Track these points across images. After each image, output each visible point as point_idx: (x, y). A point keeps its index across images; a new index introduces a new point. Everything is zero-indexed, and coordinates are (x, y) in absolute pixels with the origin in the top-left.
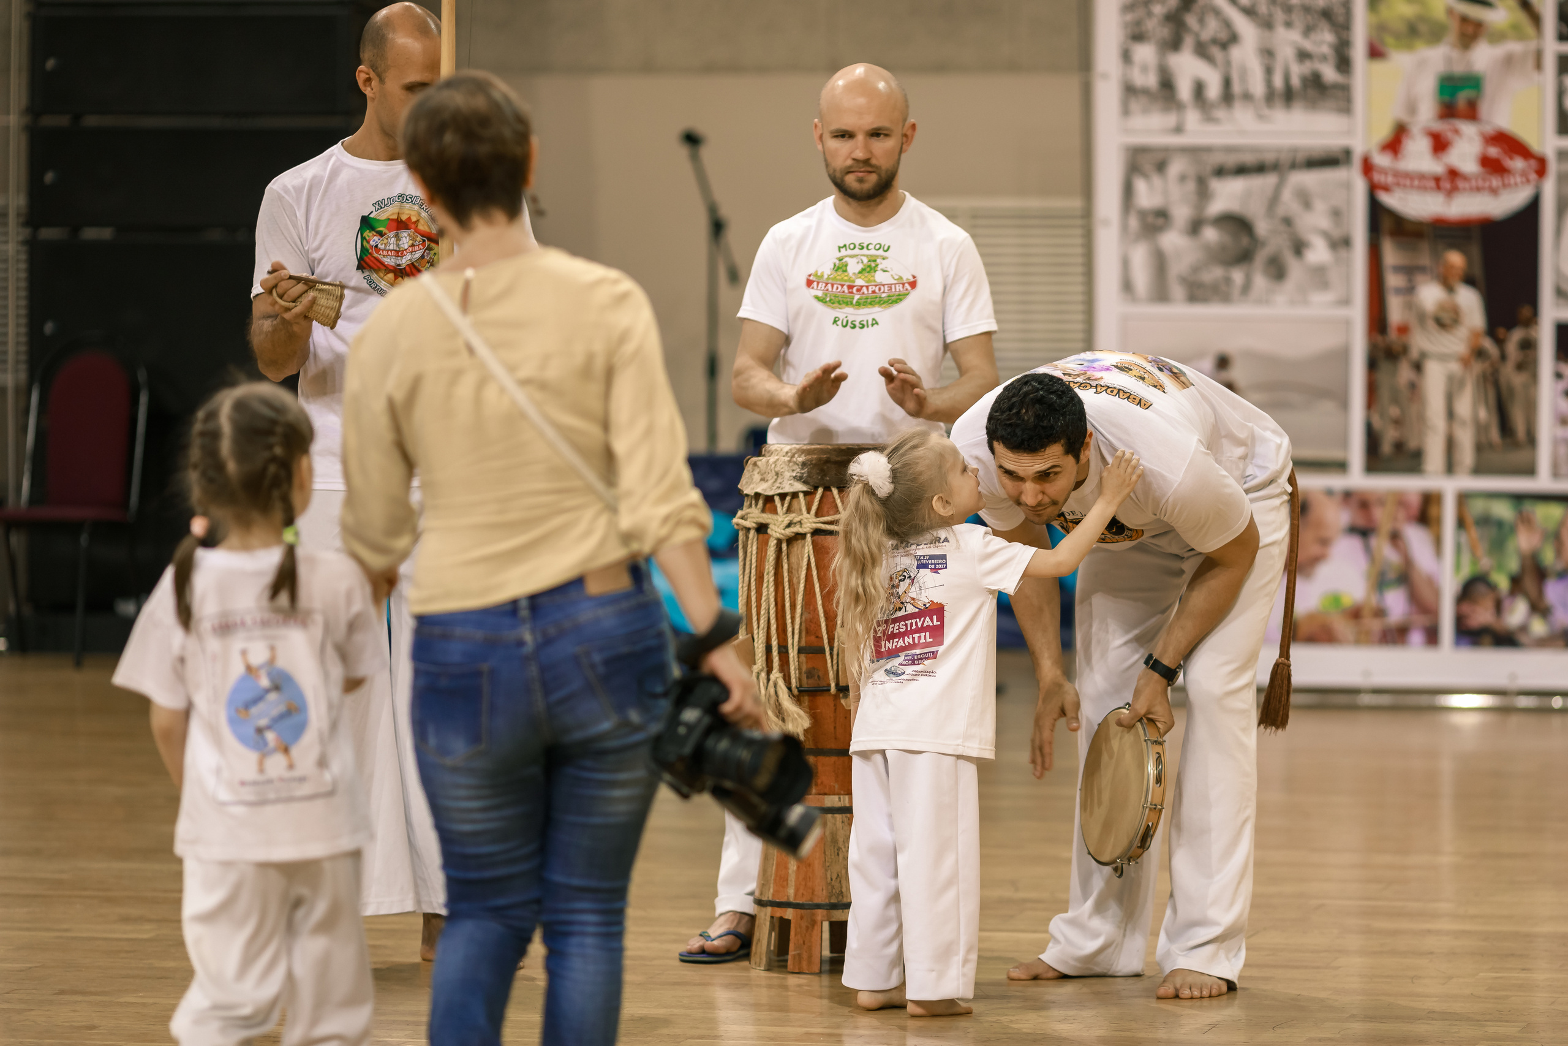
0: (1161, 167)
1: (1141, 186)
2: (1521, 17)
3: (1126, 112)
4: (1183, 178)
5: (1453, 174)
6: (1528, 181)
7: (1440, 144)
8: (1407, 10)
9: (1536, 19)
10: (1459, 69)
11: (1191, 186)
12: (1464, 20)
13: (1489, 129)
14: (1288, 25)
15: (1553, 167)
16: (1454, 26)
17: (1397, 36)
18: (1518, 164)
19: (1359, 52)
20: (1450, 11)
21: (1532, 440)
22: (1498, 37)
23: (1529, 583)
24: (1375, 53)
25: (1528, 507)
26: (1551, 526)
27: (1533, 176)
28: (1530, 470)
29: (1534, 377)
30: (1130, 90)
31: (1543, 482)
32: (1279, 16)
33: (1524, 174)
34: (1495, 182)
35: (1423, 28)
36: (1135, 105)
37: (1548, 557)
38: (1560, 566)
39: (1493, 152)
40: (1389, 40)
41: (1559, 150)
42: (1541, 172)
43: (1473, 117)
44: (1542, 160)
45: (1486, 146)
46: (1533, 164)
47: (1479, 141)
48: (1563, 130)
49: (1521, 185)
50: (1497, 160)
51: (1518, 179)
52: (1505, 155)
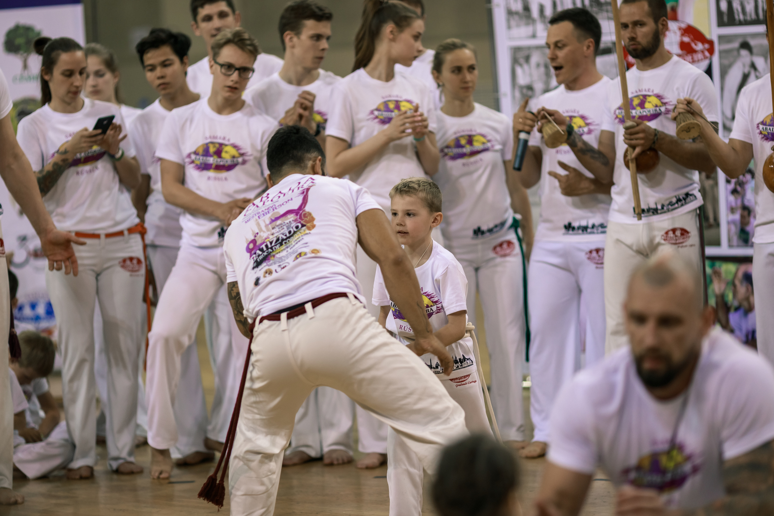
0: (527, 59)
1: (519, 71)
3: (509, 27)
4: (538, 65)
6: (705, 58)
11: (542, 69)
13: (683, 26)
15: (717, 47)
18: (699, 46)
21: (717, 224)
23: (721, 315)
25: (717, 264)
26: (730, 277)
27: (707, 54)
28: (717, 243)
29: (716, 184)
30: (510, 13)
31: (724, 250)
33: (703, 52)
36: (513, 23)
37: (730, 297)
38: (736, 304)
39: (686, 39)
41: (721, 38)
42: (711, 51)
43: (675, 18)
44: (711, 43)
45: (682, 35)
46: (707, 46)
47: (679, 33)
48: (721, 23)
49: (702, 60)
50: (688, 44)
51: (700, 56)
52: (693, 41)
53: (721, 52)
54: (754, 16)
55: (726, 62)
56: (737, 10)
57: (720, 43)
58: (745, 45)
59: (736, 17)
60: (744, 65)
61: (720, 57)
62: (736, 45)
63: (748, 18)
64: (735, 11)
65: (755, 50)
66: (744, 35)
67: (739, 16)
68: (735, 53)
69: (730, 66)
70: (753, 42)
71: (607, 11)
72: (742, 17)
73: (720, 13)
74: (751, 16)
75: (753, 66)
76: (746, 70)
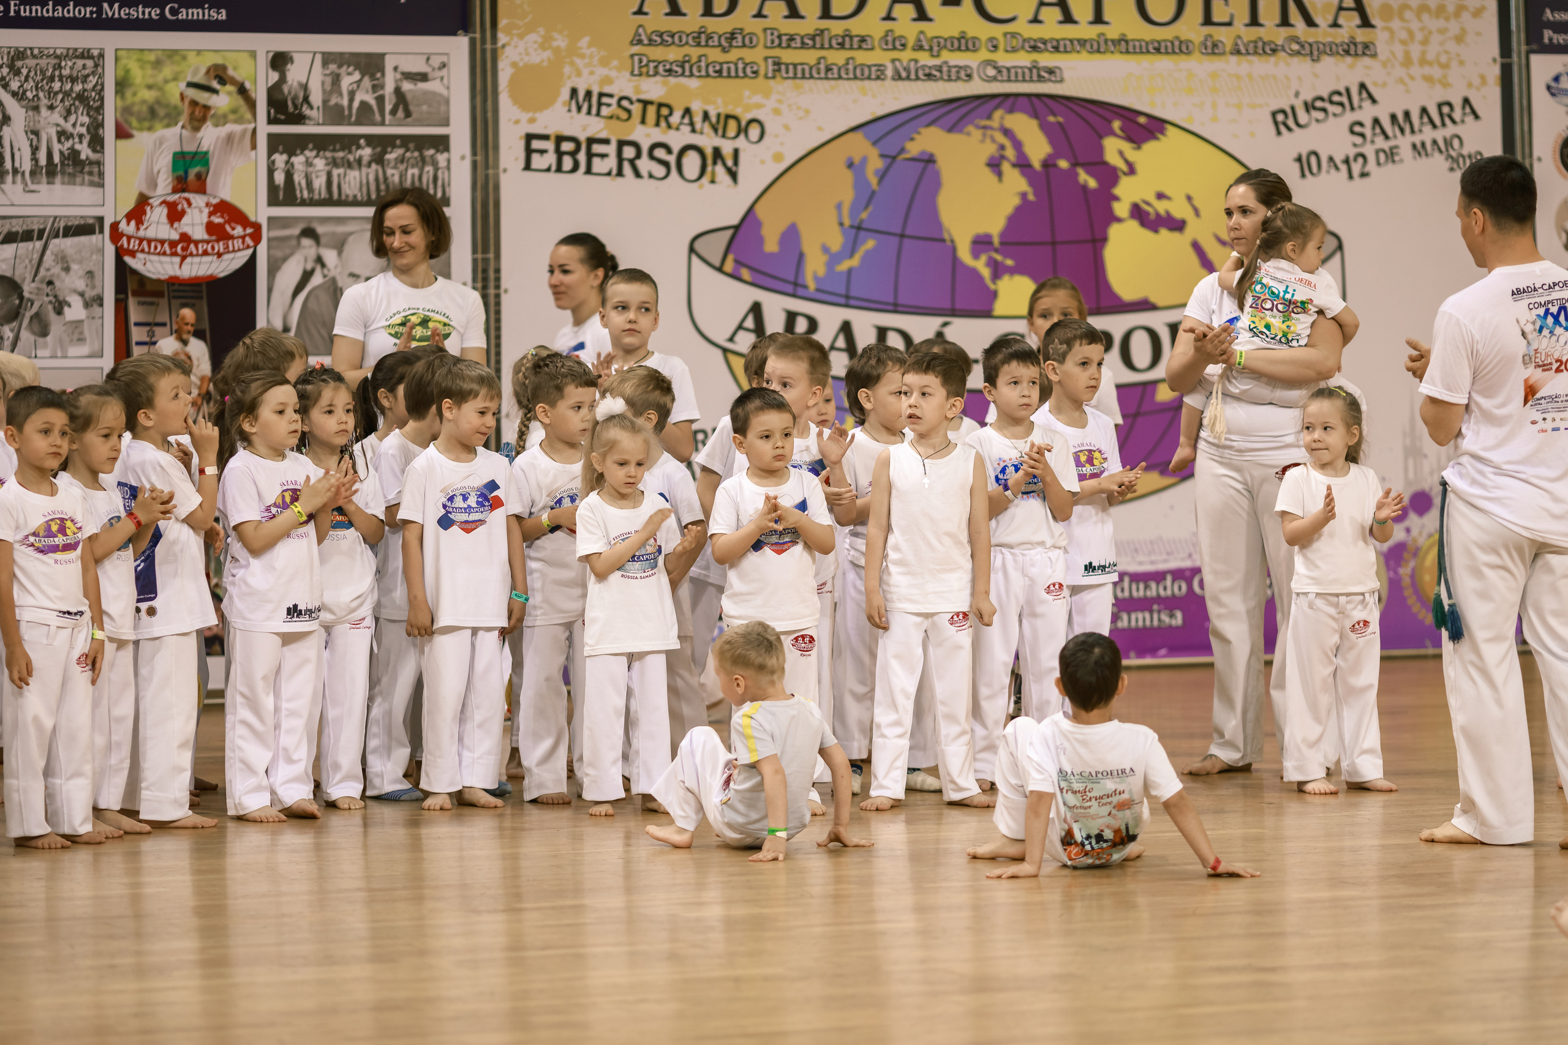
2: (240, 101)
5: (185, 238)
6: (246, 245)
7: (175, 215)
8: (149, 95)
9: (252, 104)
10: (190, 148)
12: (194, 103)
13: (214, 201)
14: (51, 108)
15: (265, 234)
16: (186, 108)
17: (140, 120)
18: (239, 231)
19: (109, 132)
20: (182, 97)
22: (221, 120)
24: (122, 133)
27: (248, 240)
32: (44, 102)
33: (243, 237)
34: (220, 246)
35: (161, 112)
39: (217, 220)
40: (134, 122)
41: (270, 219)
42: (257, 237)
43: (202, 190)
44: (257, 227)
45: (211, 214)
46: (249, 231)
47: (206, 211)
48: (273, 201)
49: (239, 250)
50: (221, 226)
51: (238, 243)
52: (228, 222)
53: (269, 240)
54: (324, 195)
55: (279, 254)
56: (300, 184)
57: (269, 229)
58: (309, 233)
59: (298, 195)
60: (306, 260)
61: (269, 248)
62: (296, 231)
63: (316, 197)
64: (297, 186)
65: (323, 240)
66: (310, 219)
67: (301, 192)
68: (294, 242)
69: (285, 259)
70: (320, 229)
71: (91, 173)
72: (306, 194)
73: (272, 187)
74: (320, 194)
75: (319, 260)
76: (309, 267)
